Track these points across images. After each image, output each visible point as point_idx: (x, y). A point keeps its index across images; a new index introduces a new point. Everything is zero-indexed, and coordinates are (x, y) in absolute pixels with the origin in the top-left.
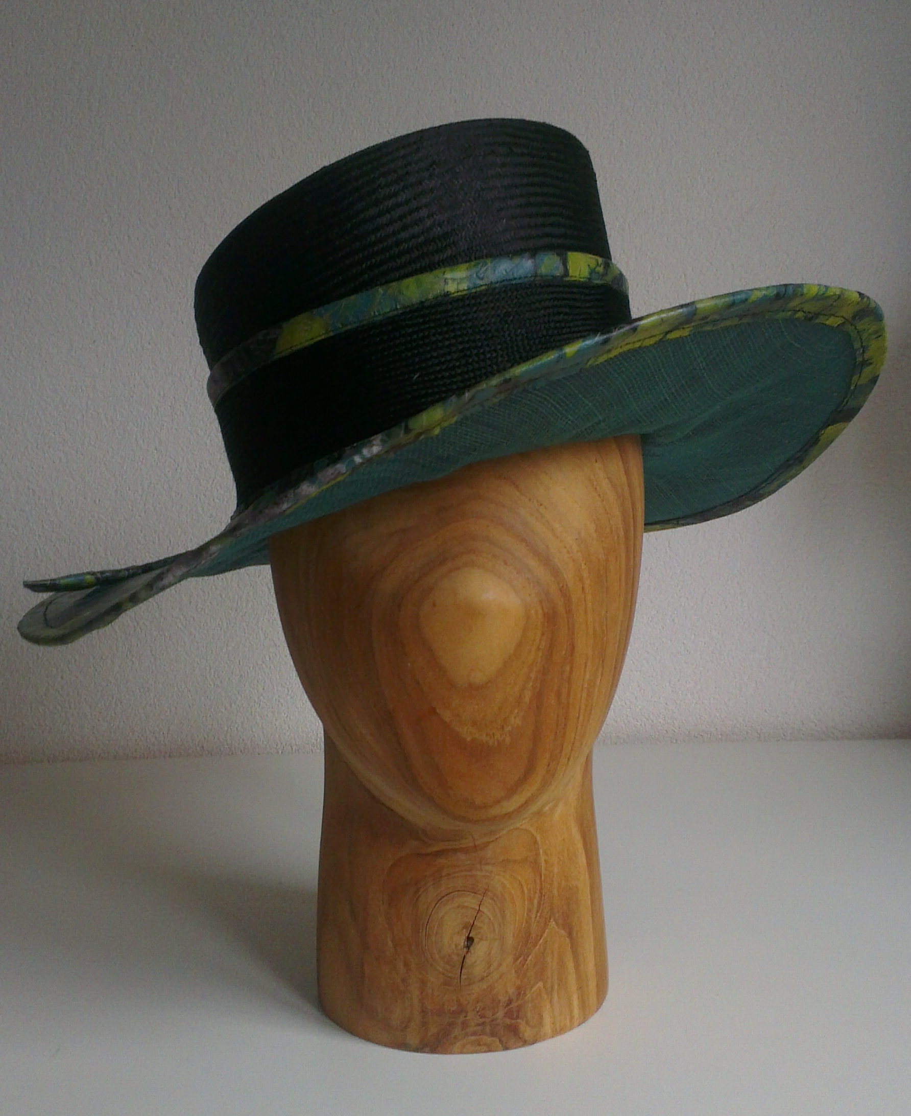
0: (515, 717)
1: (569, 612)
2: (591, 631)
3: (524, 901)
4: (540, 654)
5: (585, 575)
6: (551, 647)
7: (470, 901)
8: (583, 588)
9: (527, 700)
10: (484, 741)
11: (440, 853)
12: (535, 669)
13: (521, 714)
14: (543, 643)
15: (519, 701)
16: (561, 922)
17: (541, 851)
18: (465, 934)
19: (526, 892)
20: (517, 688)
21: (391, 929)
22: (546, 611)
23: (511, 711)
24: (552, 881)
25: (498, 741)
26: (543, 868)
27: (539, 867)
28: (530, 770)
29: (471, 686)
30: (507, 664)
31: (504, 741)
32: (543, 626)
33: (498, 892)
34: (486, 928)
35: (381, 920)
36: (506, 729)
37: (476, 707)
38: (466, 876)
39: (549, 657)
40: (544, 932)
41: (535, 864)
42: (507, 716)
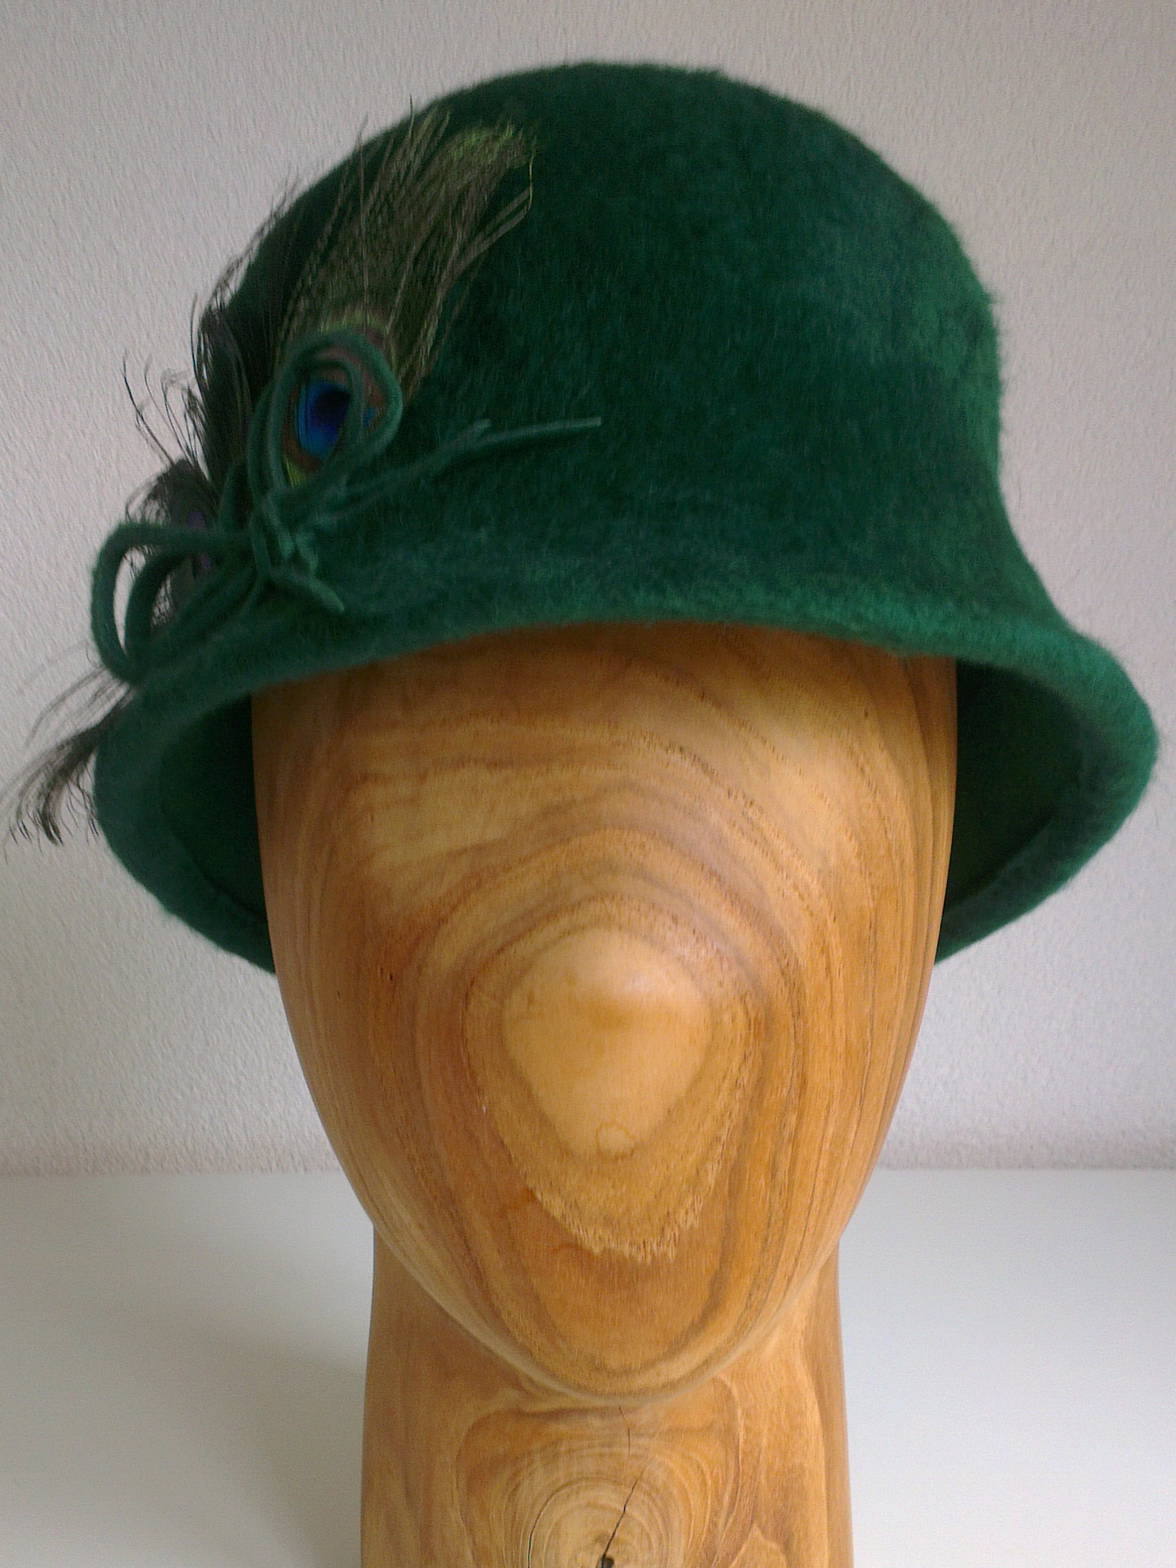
0: (687, 1213)
1: (798, 1014)
2: (841, 1048)
3: (705, 1497)
4: (739, 1094)
5: (834, 940)
6: (761, 1082)
7: (610, 1497)
8: (828, 969)
9: (711, 1179)
10: (627, 1254)
11: (557, 1415)
12: (728, 1123)
13: (699, 1207)
14: (745, 1075)
15: (695, 1182)
16: (770, 1529)
17: (739, 1412)
18: (599, 1551)
19: (709, 1482)
20: (692, 1159)
21: (471, 1532)
22: (752, 1015)
23: (680, 1202)
24: (758, 1461)
25: (653, 1256)
26: (741, 1441)
27: (735, 1438)
28: (713, 1308)
29: (601, 1155)
30: (673, 1114)
31: (665, 1255)
32: (747, 1044)
33: (659, 1483)
34: (635, 1543)
35: (454, 1515)
36: (668, 1233)
37: (612, 1193)
38: (602, 1455)
39: (756, 1101)
40: (739, 1548)
41: (728, 1433)
42: (671, 1211)
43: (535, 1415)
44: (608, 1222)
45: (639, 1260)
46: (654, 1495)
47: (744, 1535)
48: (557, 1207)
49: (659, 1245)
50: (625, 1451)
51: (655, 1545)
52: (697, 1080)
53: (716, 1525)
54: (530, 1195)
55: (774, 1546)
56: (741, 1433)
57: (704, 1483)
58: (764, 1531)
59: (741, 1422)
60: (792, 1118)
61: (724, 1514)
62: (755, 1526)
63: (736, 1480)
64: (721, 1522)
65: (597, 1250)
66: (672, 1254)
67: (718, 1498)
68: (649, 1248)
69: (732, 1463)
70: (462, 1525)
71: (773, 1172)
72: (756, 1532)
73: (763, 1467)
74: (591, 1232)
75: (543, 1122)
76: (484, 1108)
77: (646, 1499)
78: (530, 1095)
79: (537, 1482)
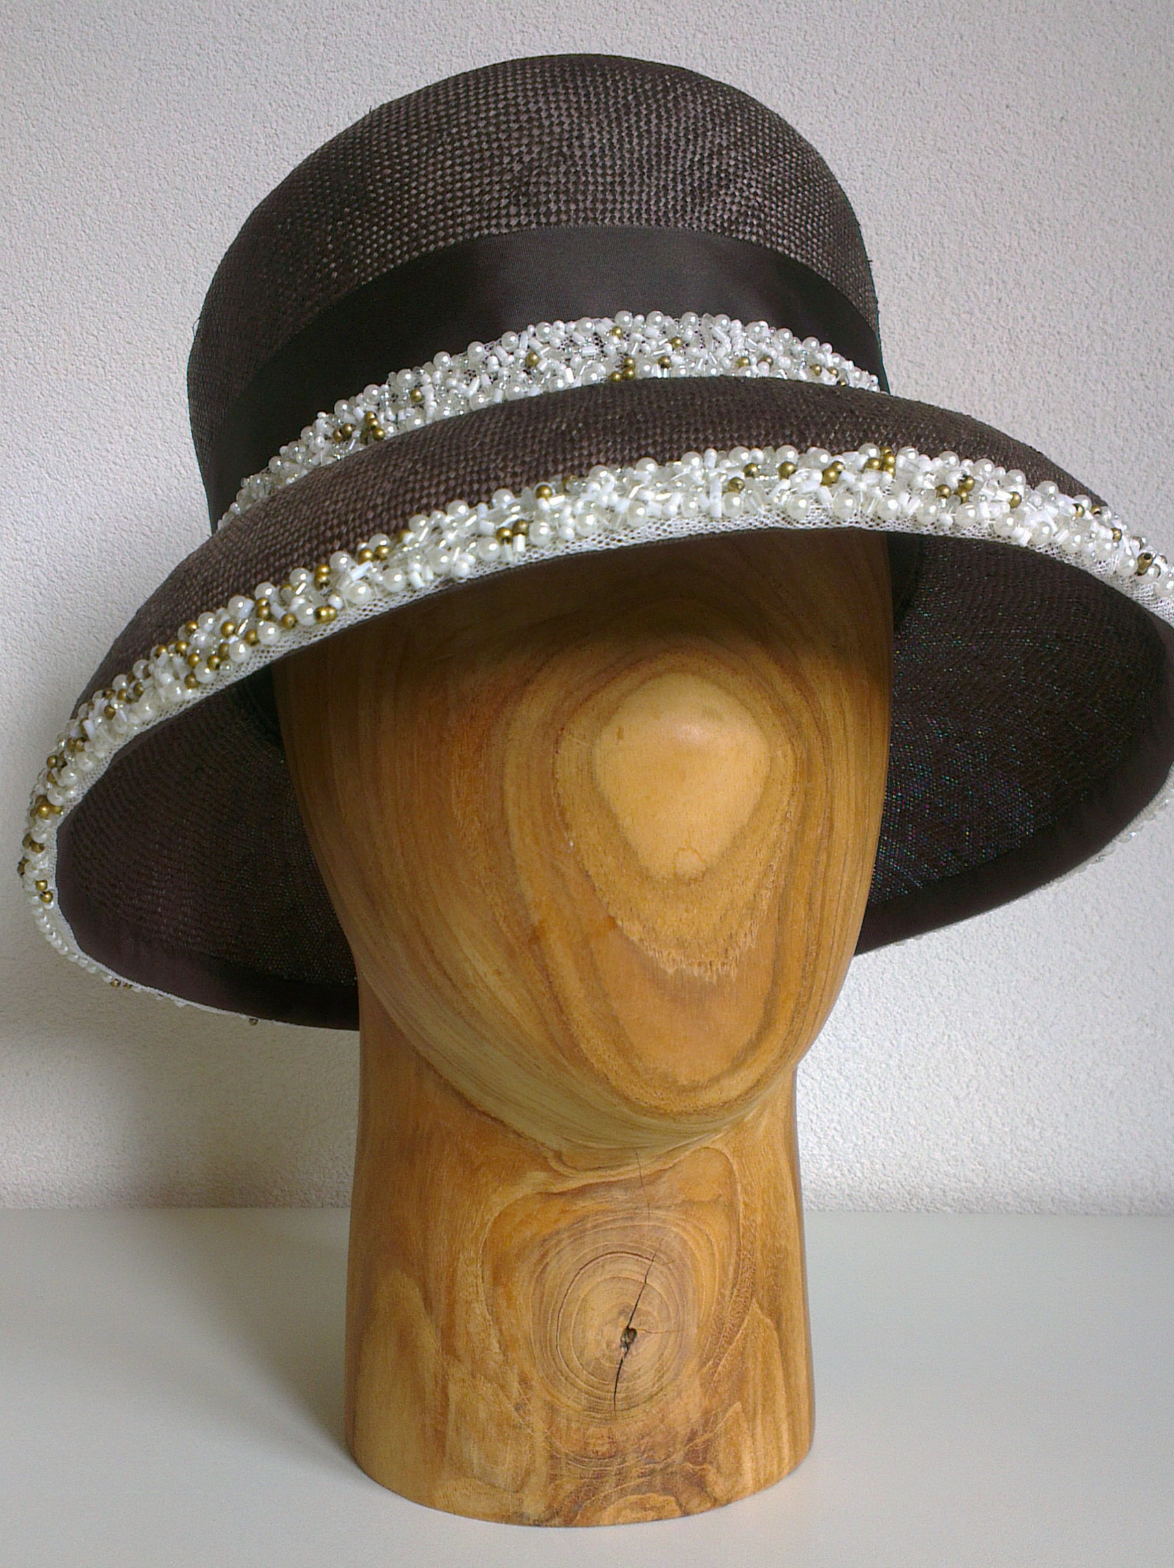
0: (746, 935)
3: (715, 1269)
4: (787, 827)
6: (804, 818)
7: (630, 1268)
9: (764, 905)
10: (696, 975)
11: (582, 1191)
12: (779, 854)
13: (755, 930)
14: (792, 810)
15: (752, 907)
16: (766, 1305)
17: (739, 1187)
18: (623, 1322)
19: (717, 1256)
20: (751, 884)
21: (497, 1321)
22: (799, 756)
23: (741, 925)
24: (755, 1236)
25: (719, 976)
26: (741, 1215)
27: (736, 1212)
28: (767, 1025)
29: (678, 879)
30: (737, 841)
31: (728, 975)
32: (794, 781)
33: (675, 1255)
34: (655, 1314)
35: (480, 1309)
36: (730, 952)
37: (685, 914)
38: (625, 1228)
39: (799, 836)
40: (743, 1320)
41: (731, 1206)
42: (733, 932)
43: (561, 1194)
44: (681, 944)
45: (707, 979)
46: (671, 1265)
47: (746, 1308)
48: (634, 931)
49: (723, 964)
50: (646, 1223)
51: (672, 1315)
52: (758, 809)
53: (723, 1296)
54: (612, 921)
55: (769, 1321)
56: (741, 1208)
57: (713, 1255)
58: (762, 1308)
59: (741, 1197)
60: (823, 857)
61: (729, 1288)
62: (754, 1300)
63: (738, 1255)
64: (727, 1293)
65: (671, 971)
66: (734, 974)
67: (724, 1268)
68: (714, 968)
69: (734, 1236)
70: (489, 1317)
71: (810, 904)
72: (755, 1307)
73: (759, 1243)
74: (665, 954)
75: (627, 850)
76: (572, 844)
77: (664, 1269)
78: (616, 827)
79: (563, 1262)
